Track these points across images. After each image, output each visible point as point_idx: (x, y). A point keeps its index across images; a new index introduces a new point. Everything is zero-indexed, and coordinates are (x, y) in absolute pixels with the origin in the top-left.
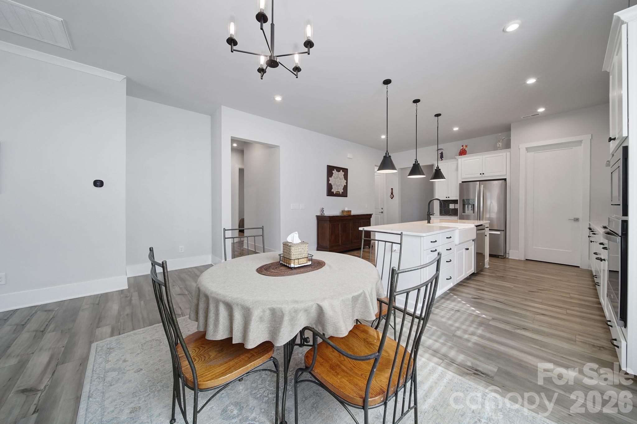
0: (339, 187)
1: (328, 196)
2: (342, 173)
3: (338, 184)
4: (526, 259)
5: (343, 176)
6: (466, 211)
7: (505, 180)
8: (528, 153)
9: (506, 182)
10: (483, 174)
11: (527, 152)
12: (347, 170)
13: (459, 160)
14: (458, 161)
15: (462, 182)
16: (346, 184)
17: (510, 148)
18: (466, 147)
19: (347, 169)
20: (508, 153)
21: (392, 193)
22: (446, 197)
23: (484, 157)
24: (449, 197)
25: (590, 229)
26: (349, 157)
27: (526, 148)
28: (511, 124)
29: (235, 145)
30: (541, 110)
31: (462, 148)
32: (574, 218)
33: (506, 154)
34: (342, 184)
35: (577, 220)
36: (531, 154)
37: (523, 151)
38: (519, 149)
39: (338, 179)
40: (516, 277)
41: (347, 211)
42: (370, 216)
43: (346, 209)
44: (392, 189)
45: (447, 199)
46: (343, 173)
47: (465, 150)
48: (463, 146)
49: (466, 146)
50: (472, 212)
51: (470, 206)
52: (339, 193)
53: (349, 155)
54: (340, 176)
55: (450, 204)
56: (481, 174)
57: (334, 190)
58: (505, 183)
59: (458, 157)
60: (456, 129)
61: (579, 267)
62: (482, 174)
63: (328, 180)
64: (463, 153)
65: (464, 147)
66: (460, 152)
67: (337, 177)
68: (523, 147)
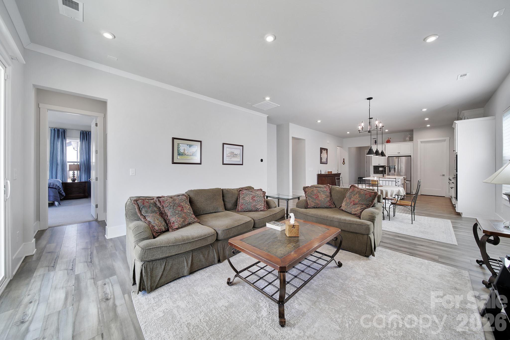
0: (325, 159)
1: (320, 164)
2: (325, 151)
3: (324, 157)
4: (421, 195)
6: (391, 172)
7: (410, 156)
8: (422, 144)
10: (399, 153)
12: (327, 150)
15: (388, 157)
16: (327, 157)
17: (413, 141)
20: (412, 143)
21: (344, 162)
23: (400, 144)
25: (449, 179)
28: (414, 130)
30: (428, 126)
32: (442, 175)
35: (444, 175)
37: (419, 143)
41: (330, 171)
42: (339, 174)
44: (344, 159)
45: (379, 165)
47: (390, 140)
49: (390, 138)
50: (394, 172)
51: (393, 169)
53: (328, 142)
54: (325, 153)
55: (380, 168)
57: (323, 161)
58: (411, 158)
59: (386, 144)
60: (386, 131)
61: (445, 197)
63: (320, 155)
64: (388, 142)
65: (389, 139)
68: (419, 141)
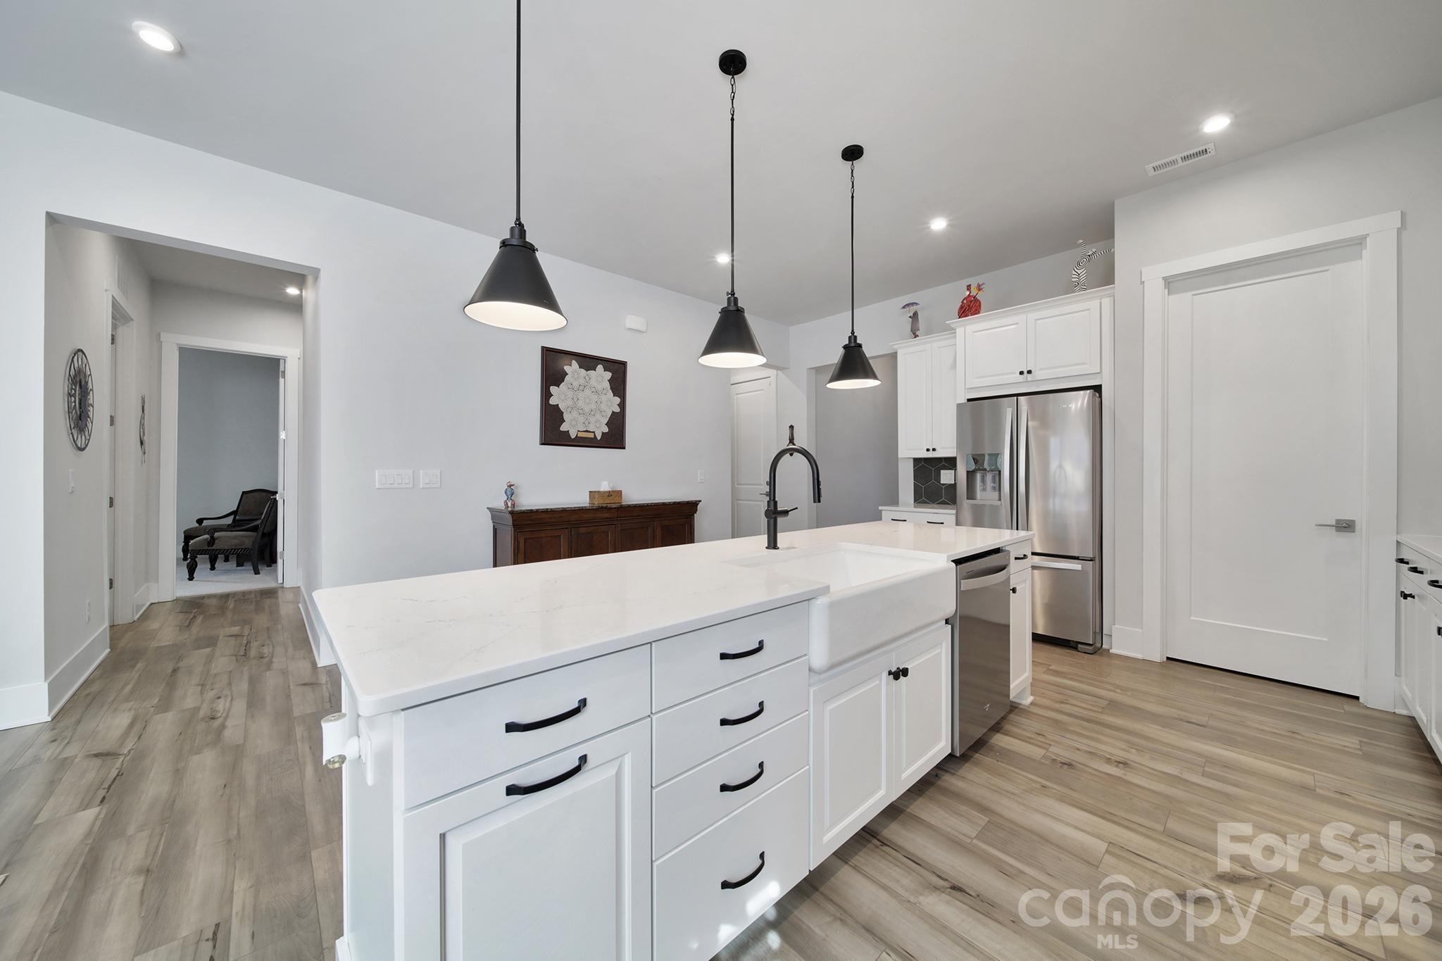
0: (592, 419)
1: (542, 444)
2: (601, 376)
3: (587, 409)
4: (1168, 658)
5: (607, 385)
6: (979, 494)
7: (1097, 389)
8: (1171, 297)
9: (1100, 396)
10: (1029, 372)
11: (1169, 294)
12: (623, 366)
13: (960, 331)
14: (955, 332)
15: (969, 400)
16: (617, 410)
17: (1114, 284)
18: (979, 290)
19: (624, 364)
20: (1107, 302)
21: (791, 440)
22: (928, 450)
23: (1033, 316)
24: (934, 450)
26: (628, 326)
27: (1163, 278)
28: (1114, 202)
29: (292, 291)
30: (1216, 124)
31: (968, 293)
32: (1338, 521)
33: (1101, 303)
34: (603, 407)
35: (1346, 526)
36: (1183, 300)
37: (1154, 289)
38: (1143, 283)
39: (588, 392)
40: (1124, 764)
41: (605, 492)
42: (689, 508)
43: (605, 487)
44: (792, 427)
45: (931, 455)
46: (609, 375)
47: (976, 300)
48: (969, 287)
49: (979, 288)
50: (996, 494)
51: (989, 477)
52: (591, 435)
53: (633, 321)
54: (593, 382)
55: (942, 471)
56: (1021, 373)
57: (571, 426)
58: (1098, 400)
59: (956, 322)
60: (939, 224)
61: (1358, 699)
62: (1025, 372)
63: (546, 395)
64: (970, 308)
65: (974, 293)
66: (961, 307)
67: (582, 388)
68: (1154, 275)
